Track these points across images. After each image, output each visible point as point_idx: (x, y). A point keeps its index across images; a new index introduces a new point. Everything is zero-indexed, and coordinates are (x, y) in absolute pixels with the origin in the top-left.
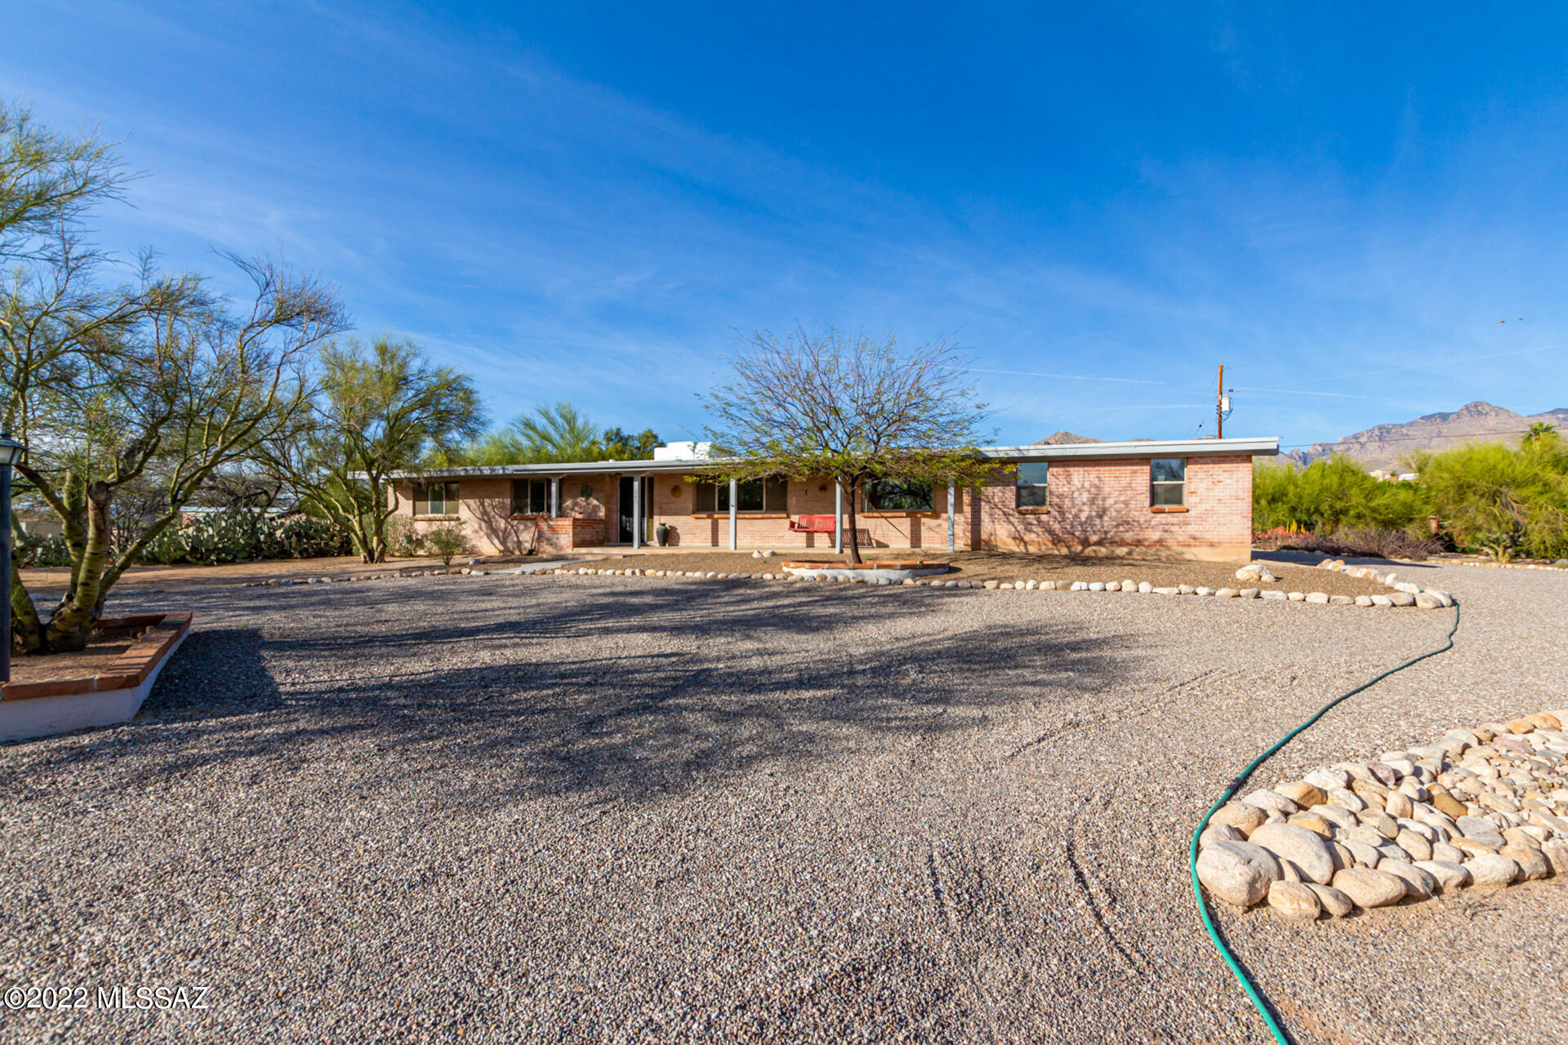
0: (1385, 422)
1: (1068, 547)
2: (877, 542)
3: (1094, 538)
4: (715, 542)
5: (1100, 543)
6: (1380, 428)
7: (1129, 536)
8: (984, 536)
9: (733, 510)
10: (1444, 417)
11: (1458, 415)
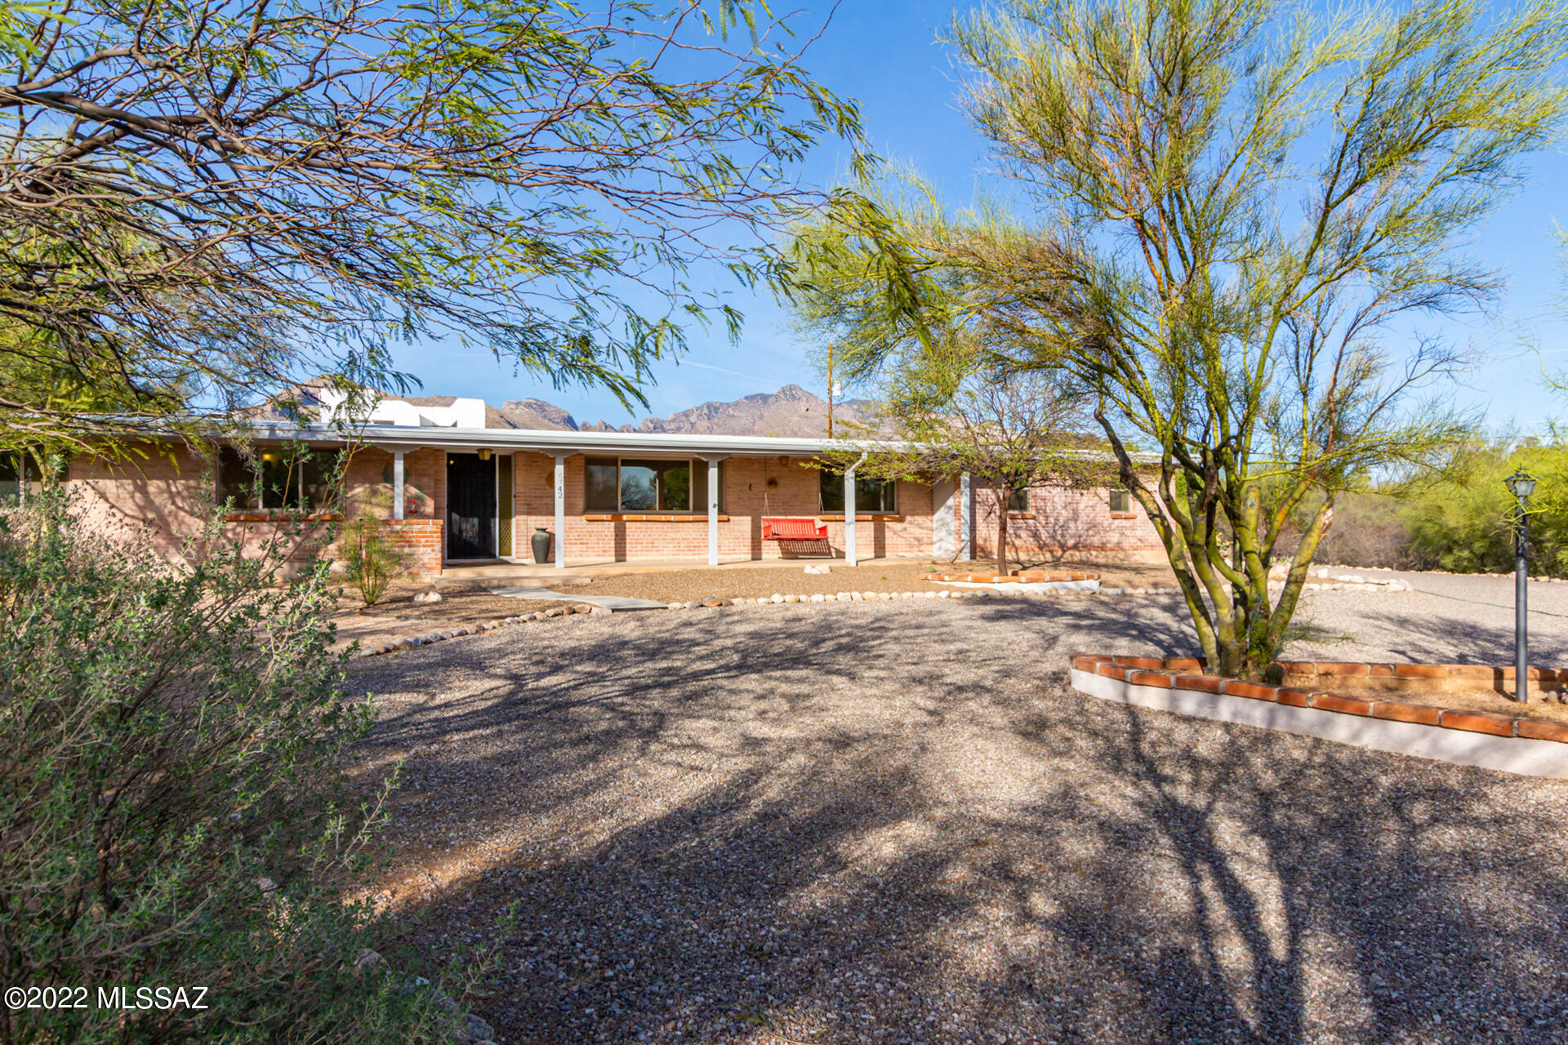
0: (715, 399)
1: (1051, 552)
2: (837, 551)
3: (1071, 542)
4: (620, 556)
5: (1075, 547)
6: (709, 406)
7: (1096, 541)
8: (980, 542)
9: (713, 512)
10: (765, 398)
11: (776, 397)
